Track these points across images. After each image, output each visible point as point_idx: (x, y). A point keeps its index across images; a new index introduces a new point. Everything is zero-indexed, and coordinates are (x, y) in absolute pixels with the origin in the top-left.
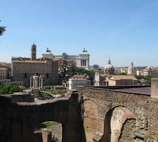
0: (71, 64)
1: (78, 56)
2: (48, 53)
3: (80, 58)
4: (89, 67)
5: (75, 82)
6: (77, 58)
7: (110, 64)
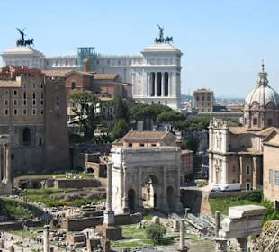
0: (111, 91)
1: (139, 59)
2: (25, 50)
3: (144, 64)
4: (180, 98)
5: (135, 159)
6: (136, 64)
7: (266, 84)
